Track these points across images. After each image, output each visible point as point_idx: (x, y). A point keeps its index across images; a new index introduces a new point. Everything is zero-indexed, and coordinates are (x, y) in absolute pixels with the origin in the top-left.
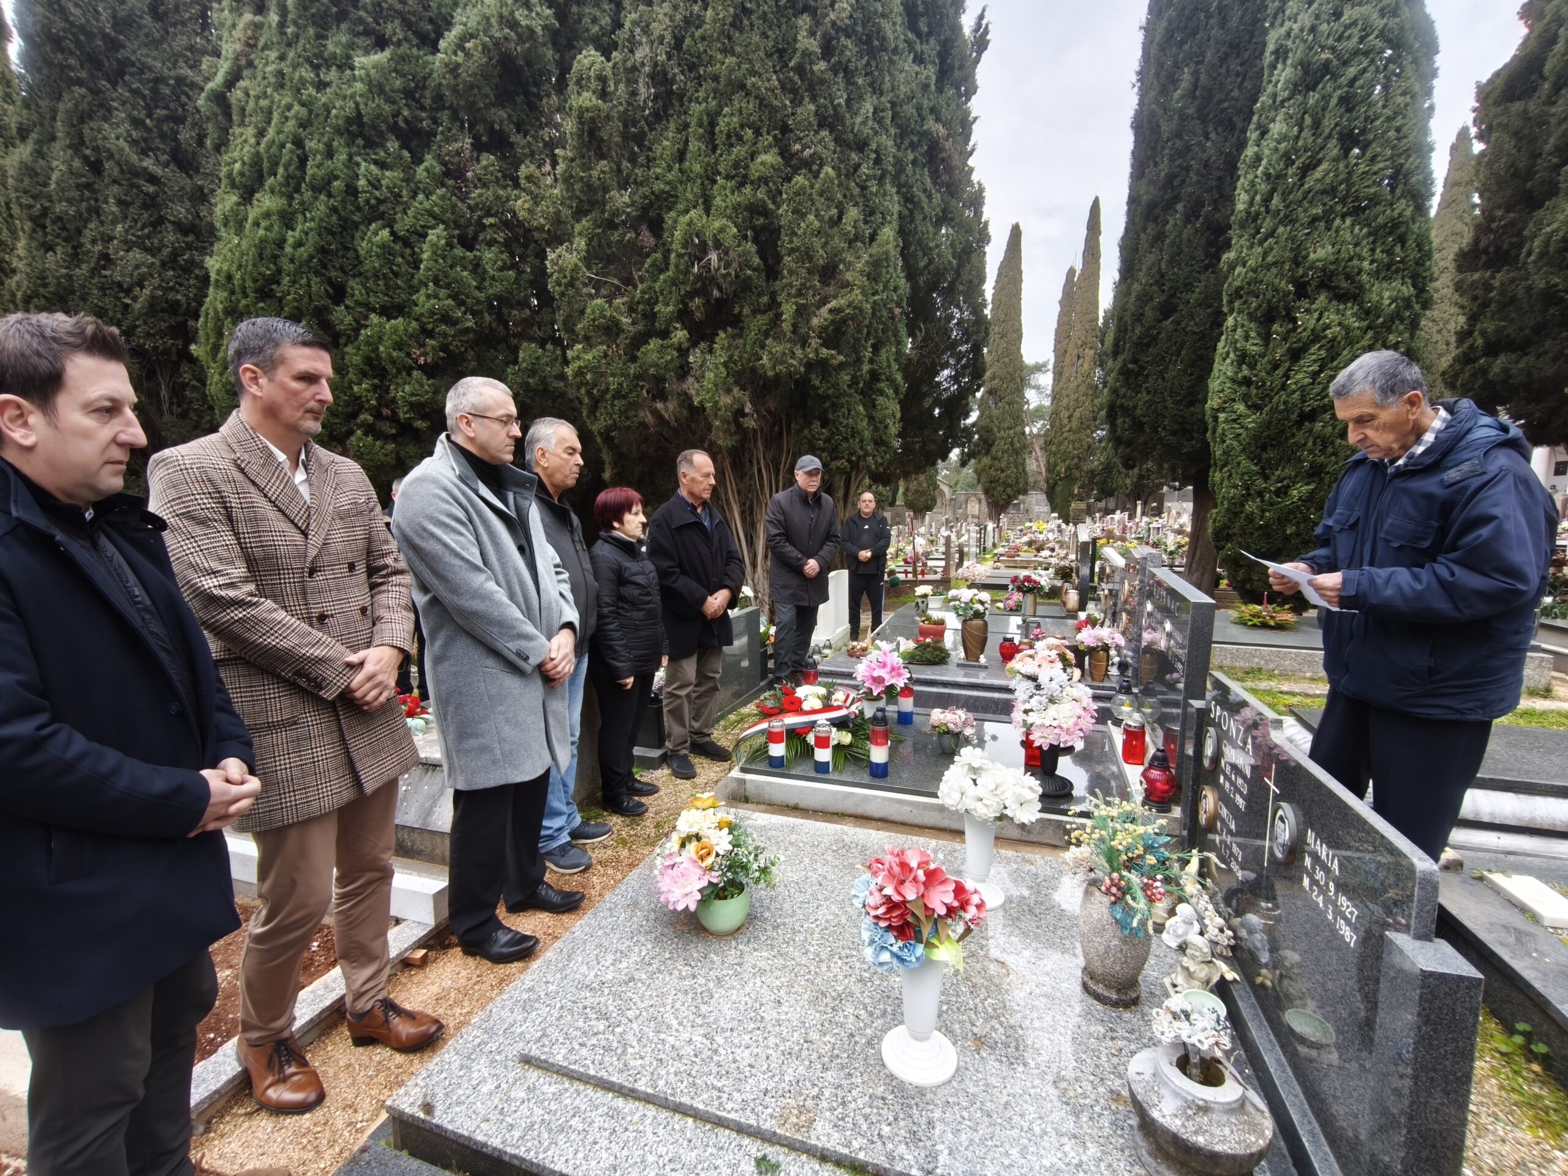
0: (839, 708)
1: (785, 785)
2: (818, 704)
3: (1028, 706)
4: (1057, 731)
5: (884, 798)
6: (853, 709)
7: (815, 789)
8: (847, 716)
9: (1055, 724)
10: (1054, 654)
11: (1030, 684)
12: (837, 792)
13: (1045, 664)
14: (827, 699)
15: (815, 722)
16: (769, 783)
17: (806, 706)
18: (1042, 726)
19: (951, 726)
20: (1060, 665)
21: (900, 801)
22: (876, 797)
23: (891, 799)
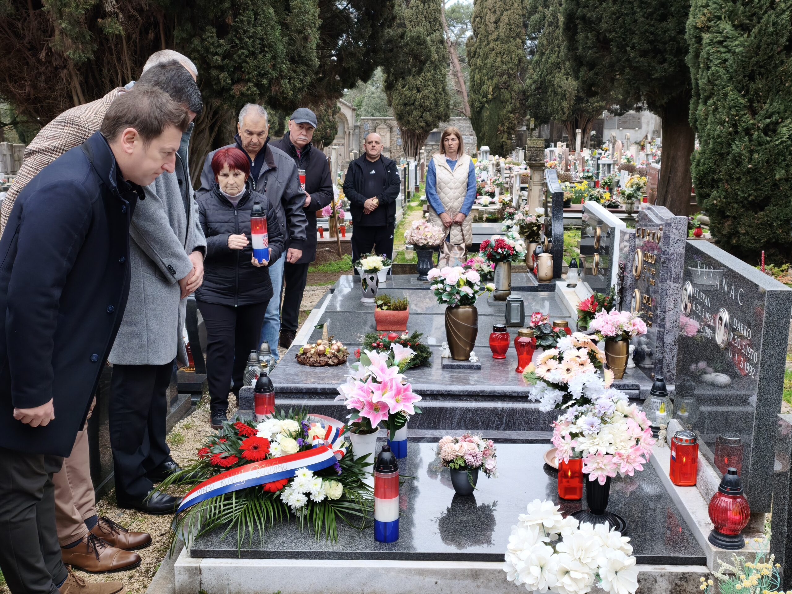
0: (323, 449)
1: (260, 569)
2: (292, 447)
3: (575, 430)
4: (615, 460)
5: (400, 571)
6: (337, 446)
7: (303, 569)
8: (333, 459)
9: (612, 450)
10: (584, 352)
11: (558, 395)
12: (335, 570)
13: (575, 368)
14: (301, 435)
15: (292, 472)
16: (237, 569)
17: (275, 451)
18: (597, 453)
19: (470, 459)
20: (590, 367)
21: (421, 572)
22: (388, 570)
23: (409, 571)
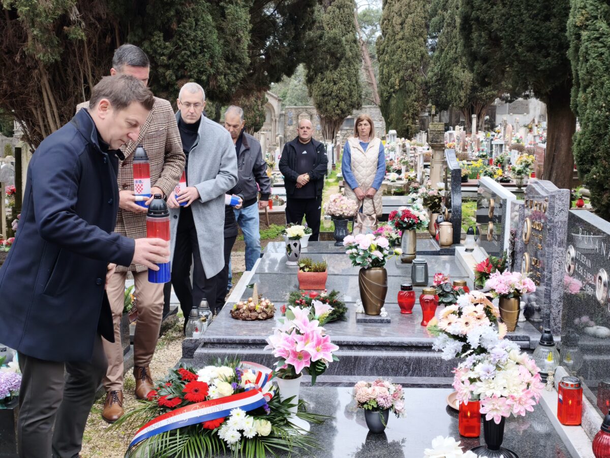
0: (254, 392)
2: (228, 390)
3: (473, 376)
4: (509, 402)
6: (266, 390)
8: (262, 400)
9: (505, 394)
10: (480, 308)
11: (459, 345)
13: (472, 321)
14: (236, 379)
15: (228, 411)
17: (213, 393)
18: (493, 396)
19: (382, 402)
20: (486, 321)
